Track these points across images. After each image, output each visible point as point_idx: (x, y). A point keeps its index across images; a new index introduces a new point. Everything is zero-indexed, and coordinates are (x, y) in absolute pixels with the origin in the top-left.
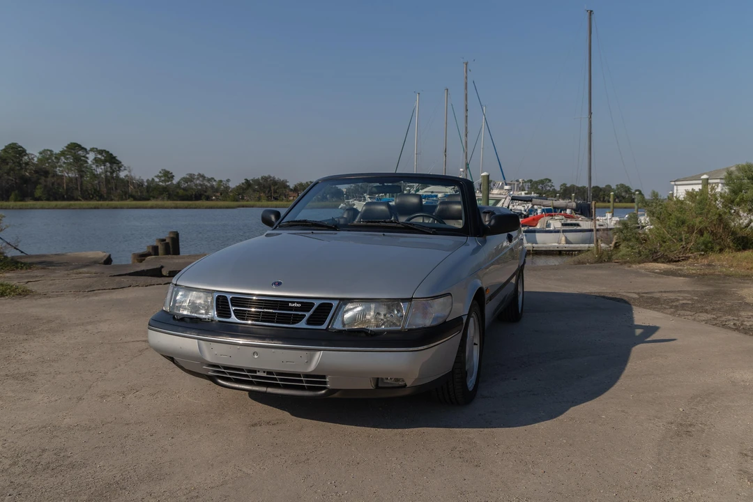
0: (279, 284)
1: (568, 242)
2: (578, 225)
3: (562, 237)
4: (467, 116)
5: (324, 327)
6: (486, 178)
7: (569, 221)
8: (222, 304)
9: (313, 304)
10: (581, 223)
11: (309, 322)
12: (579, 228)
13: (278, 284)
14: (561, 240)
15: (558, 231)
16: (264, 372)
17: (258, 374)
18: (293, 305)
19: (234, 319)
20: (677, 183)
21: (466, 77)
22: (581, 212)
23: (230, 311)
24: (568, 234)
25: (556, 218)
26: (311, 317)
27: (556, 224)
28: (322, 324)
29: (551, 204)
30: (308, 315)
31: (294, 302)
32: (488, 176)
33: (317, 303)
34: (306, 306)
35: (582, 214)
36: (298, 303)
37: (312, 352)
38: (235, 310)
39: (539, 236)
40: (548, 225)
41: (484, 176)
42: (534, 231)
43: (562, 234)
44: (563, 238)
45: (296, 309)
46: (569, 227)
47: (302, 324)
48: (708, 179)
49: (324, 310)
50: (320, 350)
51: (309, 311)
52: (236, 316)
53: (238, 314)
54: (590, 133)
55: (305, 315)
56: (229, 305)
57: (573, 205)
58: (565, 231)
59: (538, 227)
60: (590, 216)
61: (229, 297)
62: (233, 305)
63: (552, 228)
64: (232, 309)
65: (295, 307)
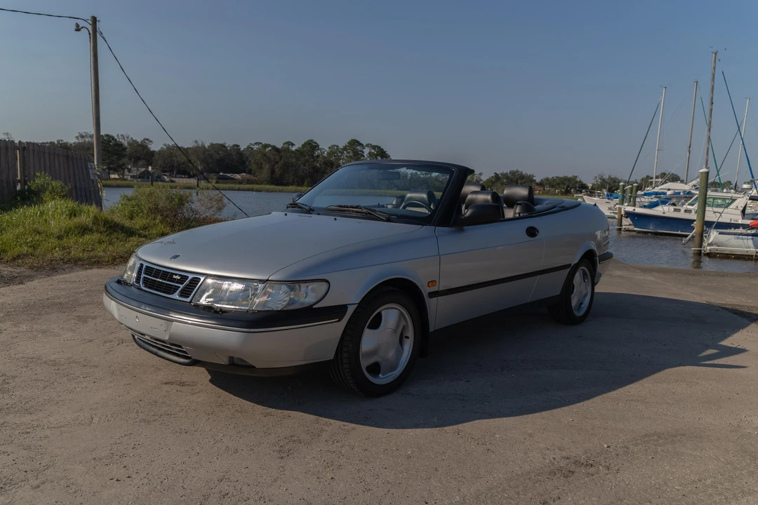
0: (178, 256)
4: (711, 110)
5: (188, 300)
6: (704, 175)
8: (140, 269)
9: (187, 278)
11: (180, 294)
18: (176, 277)
19: (140, 284)
21: (714, 68)
23: (141, 278)
26: (183, 289)
28: (187, 297)
30: (181, 287)
32: (708, 173)
33: (191, 276)
34: (184, 278)
38: (145, 277)
41: (702, 172)
45: (176, 281)
47: (176, 296)
49: (193, 284)
50: (173, 321)
51: (183, 284)
52: (143, 283)
53: (145, 281)
55: (179, 287)
56: (141, 272)
61: (145, 265)
62: (144, 273)
64: (143, 276)
65: (177, 279)
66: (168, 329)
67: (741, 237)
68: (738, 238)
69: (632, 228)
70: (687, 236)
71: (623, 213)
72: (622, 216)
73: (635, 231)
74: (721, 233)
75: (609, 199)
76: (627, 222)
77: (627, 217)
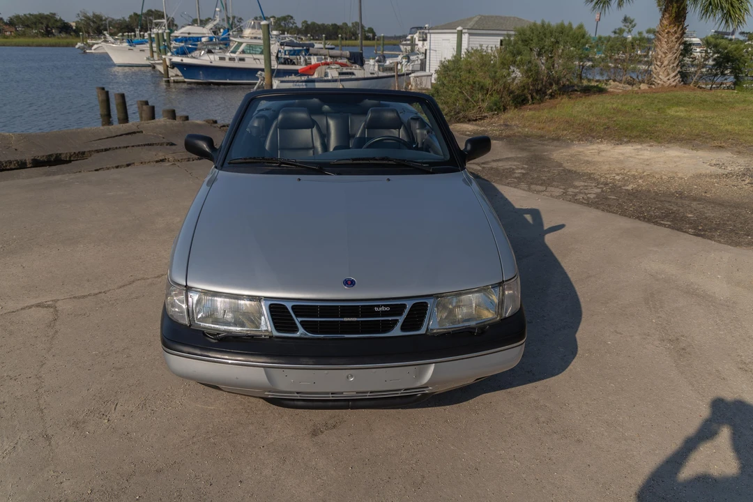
0: (352, 283)
2: (353, 74)
3: (339, 86)
5: (423, 331)
6: (266, 27)
7: (345, 70)
8: (277, 311)
9: (404, 306)
10: (355, 72)
11: (403, 329)
12: (353, 77)
13: (350, 283)
15: (335, 81)
17: (345, 394)
18: (380, 309)
19: (301, 332)
20: (430, 31)
22: (355, 60)
23: (295, 324)
24: (342, 83)
25: (333, 67)
26: (404, 322)
27: (333, 73)
28: (418, 328)
29: (327, 53)
30: (401, 319)
32: (268, 25)
33: (409, 304)
34: (397, 309)
35: (355, 63)
36: (385, 306)
37: (421, 368)
38: (302, 321)
39: (318, 86)
40: (326, 75)
41: (264, 25)
42: (313, 81)
43: (339, 83)
45: (384, 314)
46: (345, 76)
47: (397, 332)
48: (462, 31)
49: (419, 312)
50: (432, 363)
51: (400, 314)
52: (305, 329)
53: (307, 326)
55: (397, 320)
56: (291, 316)
57: (347, 53)
58: (341, 80)
59: (316, 76)
60: (362, 64)
61: (289, 305)
62: (297, 316)
63: (330, 78)
64: (297, 320)
65: (382, 311)
66: (420, 375)
67: (297, 83)
69: (181, 79)
71: (168, 63)
72: (168, 66)
73: (185, 82)
74: (282, 82)
75: (131, 46)
76: (174, 73)
77: (173, 68)
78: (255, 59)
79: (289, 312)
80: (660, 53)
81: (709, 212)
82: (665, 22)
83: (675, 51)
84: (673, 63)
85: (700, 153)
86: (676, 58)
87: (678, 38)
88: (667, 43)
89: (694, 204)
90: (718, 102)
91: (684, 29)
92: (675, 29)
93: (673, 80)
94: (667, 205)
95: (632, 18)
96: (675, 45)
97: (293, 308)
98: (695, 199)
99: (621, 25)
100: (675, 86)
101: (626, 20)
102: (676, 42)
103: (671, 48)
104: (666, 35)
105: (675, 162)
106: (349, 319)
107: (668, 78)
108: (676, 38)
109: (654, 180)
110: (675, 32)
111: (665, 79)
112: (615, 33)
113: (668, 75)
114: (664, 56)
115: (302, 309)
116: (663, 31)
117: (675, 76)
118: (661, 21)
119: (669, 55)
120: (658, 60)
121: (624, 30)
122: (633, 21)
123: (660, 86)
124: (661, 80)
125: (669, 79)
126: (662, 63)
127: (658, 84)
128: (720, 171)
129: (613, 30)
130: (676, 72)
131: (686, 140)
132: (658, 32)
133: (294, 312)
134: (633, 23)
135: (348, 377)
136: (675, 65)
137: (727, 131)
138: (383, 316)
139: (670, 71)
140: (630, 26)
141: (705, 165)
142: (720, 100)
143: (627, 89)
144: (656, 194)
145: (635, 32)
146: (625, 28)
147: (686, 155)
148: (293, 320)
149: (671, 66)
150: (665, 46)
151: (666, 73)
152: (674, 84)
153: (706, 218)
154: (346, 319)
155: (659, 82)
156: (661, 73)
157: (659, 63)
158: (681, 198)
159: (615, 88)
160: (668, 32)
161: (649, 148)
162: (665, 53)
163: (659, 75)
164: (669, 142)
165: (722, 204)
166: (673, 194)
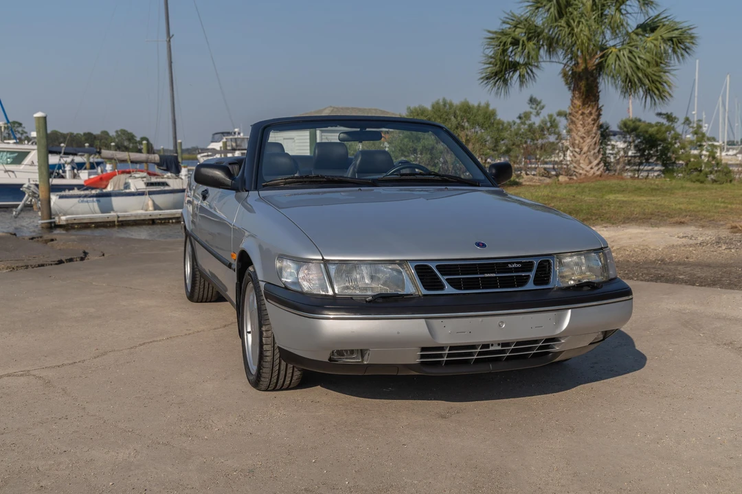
0: (483, 245)
1: (156, 207)
2: (165, 184)
3: (148, 200)
5: (551, 285)
6: (42, 121)
7: (154, 180)
8: (424, 272)
9: (532, 263)
10: (170, 182)
11: (536, 282)
12: (167, 188)
14: (148, 205)
15: (142, 194)
16: (499, 345)
17: (491, 348)
18: (513, 266)
19: (449, 289)
22: (167, 167)
23: (441, 282)
24: (154, 197)
25: (137, 175)
26: (535, 277)
27: (137, 184)
28: (547, 283)
29: (127, 157)
30: (532, 275)
31: (513, 263)
32: (45, 118)
33: (536, 262)
34: (527, 266)
35: (168, 170)
36: (517, 263)
37: (560, 312)
38: (447, 280)
39: (116, 201)
40: (127, 186)
41: (39, 118)
42: (109, 195)
43: (147, 196)
44: (150, 203)
45: (517, 270)
46: (156, 188)
47: (530, 286)
50: (569, 309)
51: (531, 271)
52: (452, 285)
53: (453, 283)
54: (171, 63)
56: (436, 275)
57: (156, 157)
58: (150, 193)
59: (109, 189)
60: (178, 171)
61: (433, 266)
62: (442, 275)
63: (133, 189)
64: (443, 279)
65: (515, 268)
66: (559, 321)
67: (85, 199)
68: (82, 201)
70: (16, 206)
74: (61, 197)
78: (6, 171)
79: (433, 271)
80: (577, 138)
81: (699, 273)
82: (578, 103)
83: (593, 135)
84: (594, 149)
85: (663, 229)
86: (595, 143)
87: (594, 120)
88: (583, 125)
89: (680, 268)
90: (655, 189)
91: (599, 110)
92: (590, 109)
93: (597, 168)
94: (653, 271)
95: (539, 99)
96: (592, 128)
97: (438, 267)
98: (679, 264)
99: (527, 108)
100: (601, 176)
101: (532, 101)
102: (594, 124)
103: (588, 132)
104: (581, 117)
105: (641, 238)
106: (489, 275)
107: (590, 166)
108: (592, 120)
109: (627, 253)
110: (591, 114)
111: (588, 168)
112: (520, 118)
113: (590, 163)
114: (582, 141)
115: (446, 268)
116: (577, 112)
117: (598, 164)
118: (572, 101)
119: (588, 140)
120: (576, 147)
121: (531, 113)
122: (540, 103)
123: (583, 176)
124: (583, 169)
125: (592, 168)
126: (581, 150)
127: (581, 174)
128: (691, 242)
129: (518, 115)
130: (599, 160)
131: (641, 219)
132: (570, 114)
133: (440, 271)
134: (542, 104)
135: (500, 326)
136: (596, 151)
137: (680, 209)
138: (516, 272)
139: (592, 159)
140: (538, 108)
141: (674, 238)
142: (656, 187)
143: (545, 182)
144: (637, 263)
145: (544, 114)
146: (531, 110)
147: (649, 231)
148: (438, 278)
149: (592, 152)
150: (582, 130)
151: (587, 161)
152: (599, 173)
153: (699, 277)
154: (487, 275)
155: (581, 171)
156: (581, 161)
157: (577, 150)
158: (665, 264)
159: (531, 180)
160: (583, 114)
161: (605, 229)
162: (583, 138)
163: (580, 163)
164: (624, 223)
165: (709, 266)
166: (654, 262)
